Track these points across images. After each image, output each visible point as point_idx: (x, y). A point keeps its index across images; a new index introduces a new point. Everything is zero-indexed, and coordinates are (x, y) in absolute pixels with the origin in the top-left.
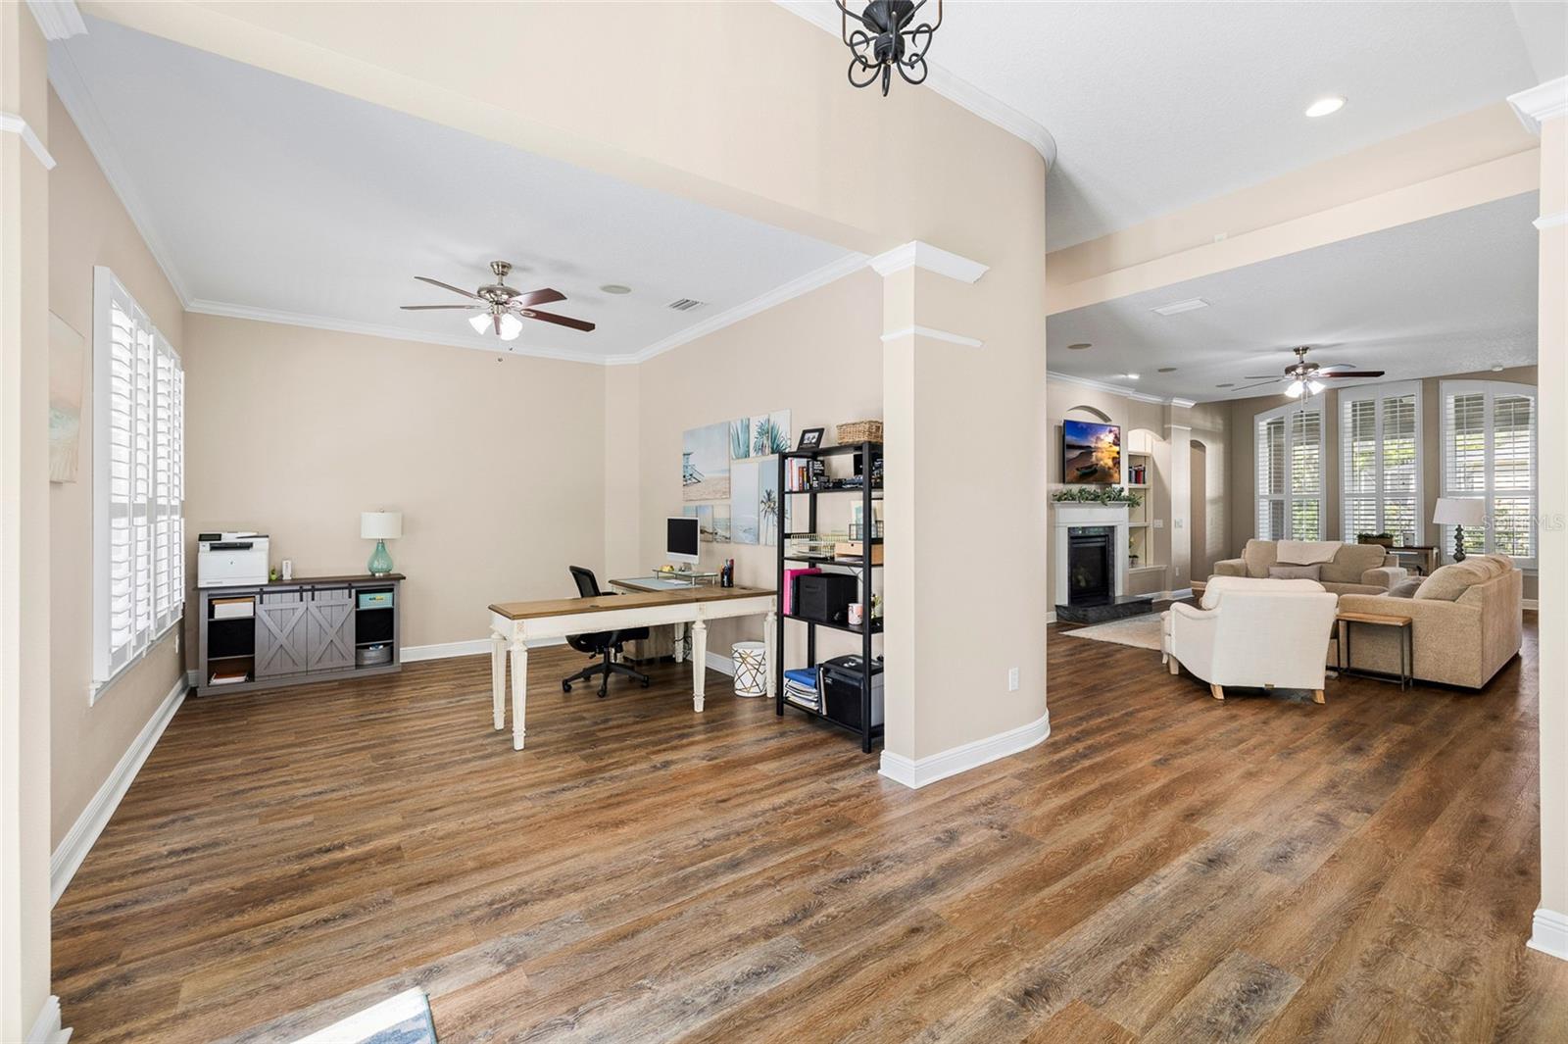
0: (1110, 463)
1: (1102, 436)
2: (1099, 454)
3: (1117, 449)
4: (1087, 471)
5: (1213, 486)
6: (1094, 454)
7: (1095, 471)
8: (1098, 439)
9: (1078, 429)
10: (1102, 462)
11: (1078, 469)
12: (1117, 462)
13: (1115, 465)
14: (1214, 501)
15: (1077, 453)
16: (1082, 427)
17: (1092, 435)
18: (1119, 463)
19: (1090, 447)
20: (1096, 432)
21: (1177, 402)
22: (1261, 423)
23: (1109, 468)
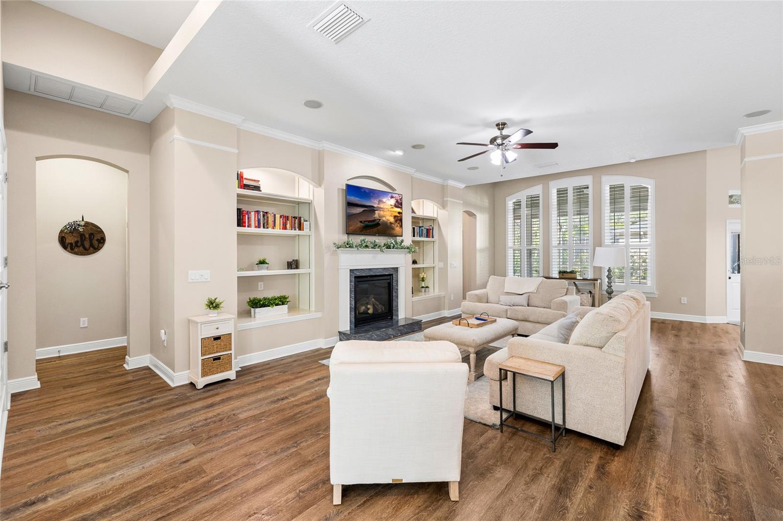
0: (392, 220)
1: (384, 200)
2: (382, 213)
3: (399, 210)
4: (370, 224)
5: (482, 240)
6: (376, 212)
7: (378, 224)
8: (380, 201)
9: (362, 192)
10: (384, 219)
11: (361, 222)
12: (399, 219)
13: (396, 221)
14: (481, 250)
15: (360, 210)
16: (365, 191)
17: (375, 198)
18: (401, 220)
19: (373, 206)
20: (378, 196)
21: (451, 183)
22: (509, 203)
23: (391, 223)
